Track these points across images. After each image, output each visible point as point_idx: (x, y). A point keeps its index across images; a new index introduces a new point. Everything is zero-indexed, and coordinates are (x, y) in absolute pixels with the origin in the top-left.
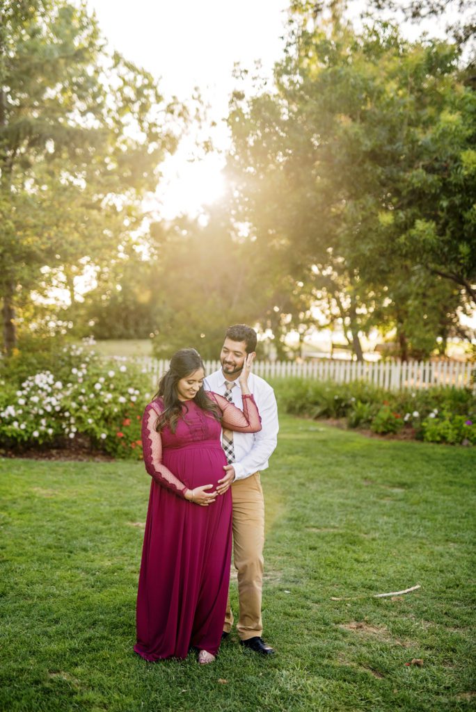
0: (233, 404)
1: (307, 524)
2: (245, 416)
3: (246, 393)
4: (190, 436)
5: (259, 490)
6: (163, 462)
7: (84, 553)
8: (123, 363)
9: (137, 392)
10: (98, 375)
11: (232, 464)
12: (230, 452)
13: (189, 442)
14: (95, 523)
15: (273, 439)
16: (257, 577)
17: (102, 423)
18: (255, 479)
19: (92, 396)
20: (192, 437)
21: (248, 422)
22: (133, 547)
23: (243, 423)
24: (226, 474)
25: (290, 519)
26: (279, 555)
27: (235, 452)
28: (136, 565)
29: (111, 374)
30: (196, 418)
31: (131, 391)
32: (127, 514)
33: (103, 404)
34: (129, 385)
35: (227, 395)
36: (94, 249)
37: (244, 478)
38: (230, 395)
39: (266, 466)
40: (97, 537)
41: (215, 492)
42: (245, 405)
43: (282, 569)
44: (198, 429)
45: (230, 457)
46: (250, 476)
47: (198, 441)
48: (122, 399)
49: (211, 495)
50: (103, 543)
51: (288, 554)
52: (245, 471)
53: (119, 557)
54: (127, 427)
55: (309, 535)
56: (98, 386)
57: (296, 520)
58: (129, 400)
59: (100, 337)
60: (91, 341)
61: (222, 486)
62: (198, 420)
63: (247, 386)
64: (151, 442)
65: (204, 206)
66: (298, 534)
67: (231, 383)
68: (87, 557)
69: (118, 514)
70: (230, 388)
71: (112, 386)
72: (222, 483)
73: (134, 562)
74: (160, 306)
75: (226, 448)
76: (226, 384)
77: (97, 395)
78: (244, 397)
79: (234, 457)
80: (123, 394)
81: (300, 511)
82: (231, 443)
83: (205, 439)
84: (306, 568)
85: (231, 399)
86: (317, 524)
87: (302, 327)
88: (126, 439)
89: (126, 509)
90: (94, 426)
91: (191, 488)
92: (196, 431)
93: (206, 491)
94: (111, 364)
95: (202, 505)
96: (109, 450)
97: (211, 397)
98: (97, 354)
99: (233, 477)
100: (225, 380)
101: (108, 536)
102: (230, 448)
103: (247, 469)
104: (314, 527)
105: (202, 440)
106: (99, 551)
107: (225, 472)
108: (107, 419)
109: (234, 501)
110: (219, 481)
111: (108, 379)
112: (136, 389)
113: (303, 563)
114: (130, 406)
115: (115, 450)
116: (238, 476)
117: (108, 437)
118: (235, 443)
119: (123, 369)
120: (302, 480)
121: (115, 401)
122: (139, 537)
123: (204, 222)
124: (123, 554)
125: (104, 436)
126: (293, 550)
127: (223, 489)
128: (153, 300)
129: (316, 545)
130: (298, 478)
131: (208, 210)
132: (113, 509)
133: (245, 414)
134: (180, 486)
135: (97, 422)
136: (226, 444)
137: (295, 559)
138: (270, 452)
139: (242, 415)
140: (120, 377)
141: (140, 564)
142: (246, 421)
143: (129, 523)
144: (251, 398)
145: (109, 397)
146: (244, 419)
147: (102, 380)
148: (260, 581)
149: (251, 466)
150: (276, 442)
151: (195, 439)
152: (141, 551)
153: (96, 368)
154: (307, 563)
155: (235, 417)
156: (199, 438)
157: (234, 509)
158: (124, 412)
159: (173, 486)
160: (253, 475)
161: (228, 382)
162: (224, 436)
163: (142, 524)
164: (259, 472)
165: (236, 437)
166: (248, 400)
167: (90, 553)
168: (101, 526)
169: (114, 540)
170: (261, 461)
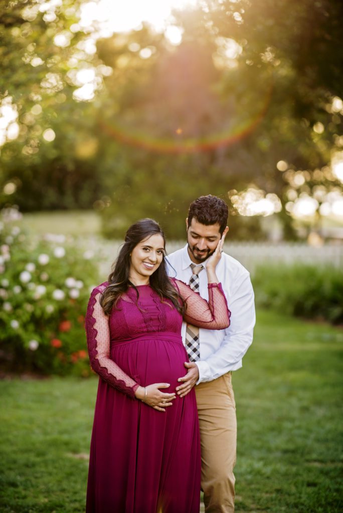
0: (198, 293)
1: (308, 457)
2: (210, 309)
3: (213, 281)
4: (144, 325)
5: (229, 394)
6: (111, 356)
7: (12, 489)
8: (59, 245)
9: (79, 285)
10: (25, 261)
11: (196, 363)
12: (195, 350)
13: (143, 332)
14: (26, 456)
15: (248, 334)
16: (227, 500)
17: (31, 327)
18: (224, 381)
19: (17, 290)
20: (147, 327)
21: (213, 316)
22: (75, 482)
23: (207, 317)
24: (187, 373)
25: (286, 451)
26: (267, 492)
27: (201, 350)
28: (80, 501)
29: (44, 259)
30: (154, 305)
31: (70, 282)
32: (67, 444)
33: (32, 301)
34: (69, 275)
35: (192, 281)
36: (17, 86)
37: (210, 380)
38: (197, 281)
39: (239, 365)
40: (28, 471)
41: (174, 394)
42: (211, 295)
43: (268, 508)
44: (152, 317)
45: (194, 356)
46: (219, 378)
47: (154, 331)
48: (59, 295)
49: (167, 394)
50: (36, 478)
51: (278, 491)
52: (212, 370)
53: (58, 493)
54: (66, 332)
55: (309, 470)
56: (25, 277)
57: (293, 452)
58: (68, 297)
59: (24, 209)
60: (14, 215)
61: (183, 386)
62: (155, 307)
63: (214, 272)
64: (97, 332)
65: (175, 13)
66: (294, 469)
67: (198, 266)
68: (16, 493)
69: (54, 444)
70: (196, 273)
71: (45, 276)
72: (183, 382)
73: (78, 498)
74: (109, 162)
75: (190, 345)
76: (192, 266)
77: (24, 289)
78: (210, 286)
79: (199, 356)
80: (60, 287)
81: (300, 441)
82: (196, 339)
83: (161, 330)
84: (301, 507)
85: (197, 286)
86: (321, 458)
87: (320, 192)
88: (64, 349)
89: (65, 437)
90: (21, 332)
91: (144, 385)
92: (151, 319)
93: (163, 390)
94: (44, 246)
95: (156, 407)
96: (40, 363)
97: (173, 283)
98: (23, 232)
99: (195, 376)
100: (191, 262)
101: (43, 469)
102: (195, 345)
103: (214, 369)
104: (315, 461)
105: (158, 331)
106: (32, 486)
107: (187, 369)
108: (38, 322)
109: (199, 407)
110: (180, 380)
111: (40, 268)
112: (78, 279)
113: (297, 501)
114: (69, 304)
115: (49, 365)
116: (202, 377)
117: (41, 346)
118: (201, 339)
119: (60, 253)
120: (305, 403)
121: (48, 297)
122: (83, 470)
123: (175, 37)
124: (63, 490)
125: (33, 344)
126: (285, 487)
127: (184, 389)
128: (101, 153)
129: (317, 481)
130: (300, 400)
131: (181, 19)
132: (48, 438)
133: (210, 306)
134: (129, 382)
135: (24, 326)
136: (190, 339)
137: (286, 496)
138: (244, 350)
139: (206, 308)
140: (55, 264)
141: (85, 500)
142: (210, 315)
143: (70, 455)
144: (219, 287)
145: (40, 291)
146: (209, 312)
147: (31, 267)
148: (231, 506)
149: (220, 366)
150: (252, 338)
151: (149, 329)
152: (85, 486)
153: (23, 251)
154: (302, 500)
155: (198, 310)
156: (154, 329)
157: (200, 417)
158: (62, 313)
159: (122, 382)
160: (222, 376)
161: (195, 264)
162: (188, 331)
163: (87, 456)
164: (230, 372)
165: (202, 334)
166: (215, 290)
167: (20, 489)
168: (33, 458)
169: (50, 474)
170: (232, 361)
